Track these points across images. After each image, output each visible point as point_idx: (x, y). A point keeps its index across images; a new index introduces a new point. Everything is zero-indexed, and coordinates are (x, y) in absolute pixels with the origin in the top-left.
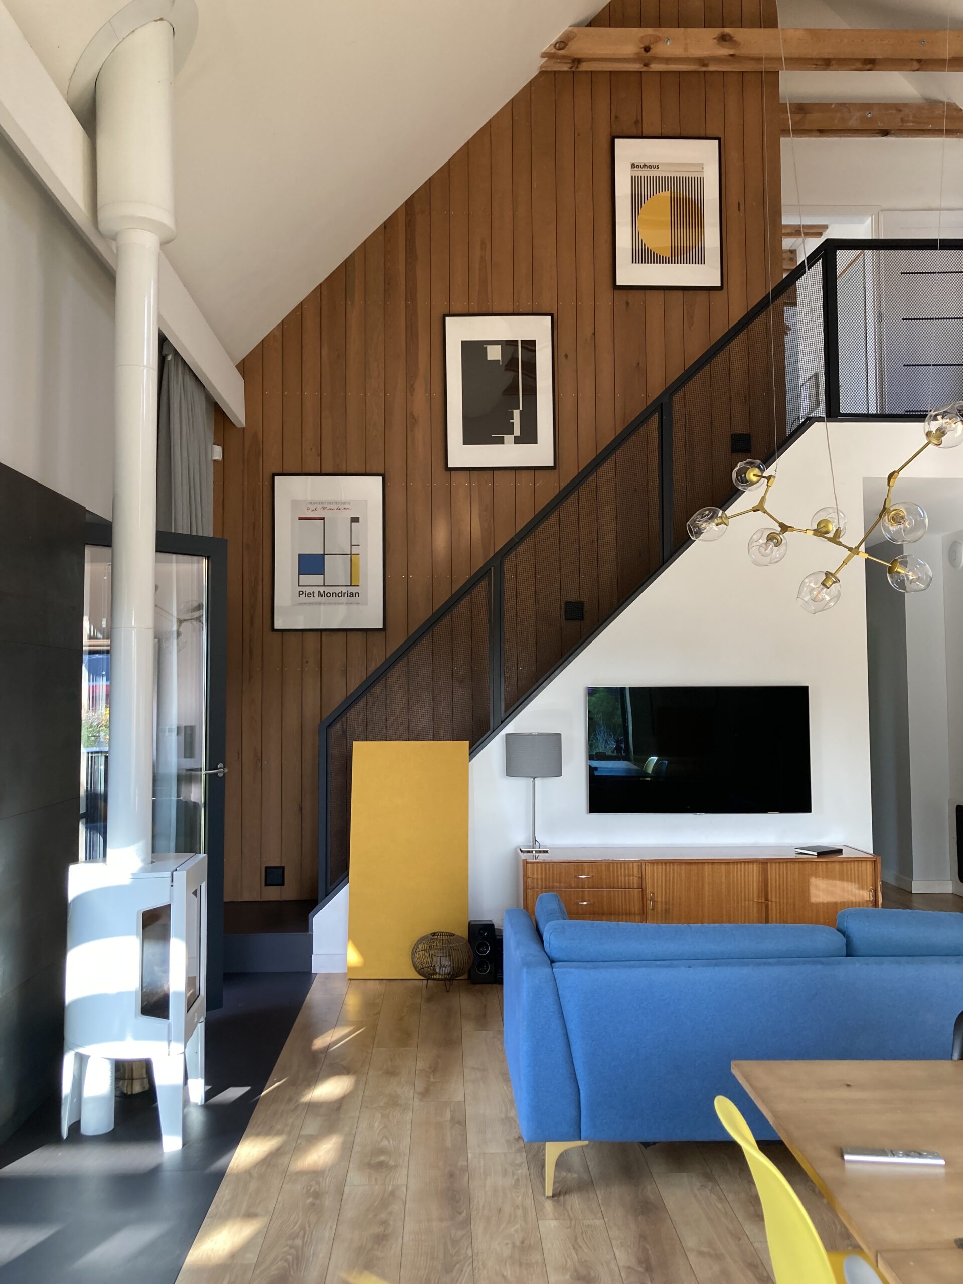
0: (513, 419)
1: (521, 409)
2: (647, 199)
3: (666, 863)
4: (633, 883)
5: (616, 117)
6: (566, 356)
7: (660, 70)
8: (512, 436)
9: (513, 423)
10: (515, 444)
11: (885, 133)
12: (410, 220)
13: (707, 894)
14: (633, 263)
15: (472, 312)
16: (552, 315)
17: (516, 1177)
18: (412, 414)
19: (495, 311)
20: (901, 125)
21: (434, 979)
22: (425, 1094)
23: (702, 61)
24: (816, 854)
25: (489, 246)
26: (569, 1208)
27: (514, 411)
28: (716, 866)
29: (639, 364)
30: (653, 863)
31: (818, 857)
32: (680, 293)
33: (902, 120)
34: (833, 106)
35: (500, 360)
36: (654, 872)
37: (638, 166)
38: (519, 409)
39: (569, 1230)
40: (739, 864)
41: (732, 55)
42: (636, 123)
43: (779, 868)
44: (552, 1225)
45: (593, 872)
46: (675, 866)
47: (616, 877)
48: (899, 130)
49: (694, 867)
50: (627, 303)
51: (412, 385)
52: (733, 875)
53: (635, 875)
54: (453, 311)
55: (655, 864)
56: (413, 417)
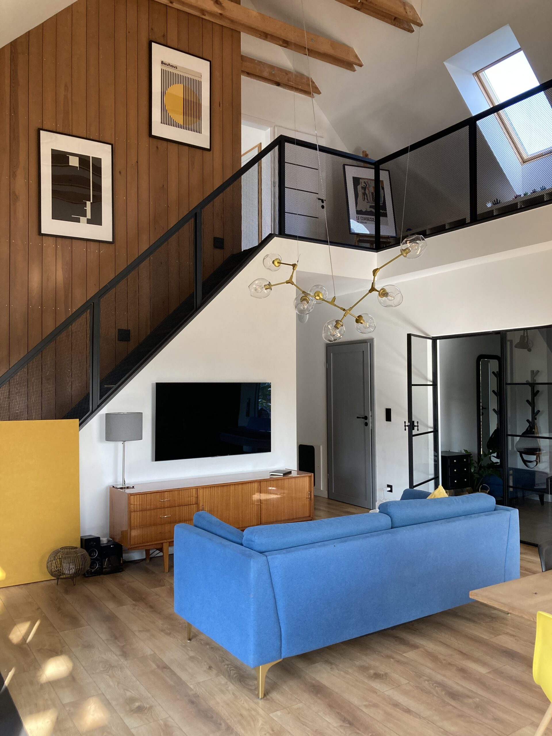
0: (86, 207)
1: (91, 201)
2: (170, 86)
3: (210, 487)
4: (193, 501)
5: (152, 29)
6: (120, 172)
7: (178, 8)
8: (85, 219)
9: (86, 209)
10: (87, 223)
11: (278, 84)
12: (13, 56)
13: (231, 503)
14: (161, 123)
15: (58, 131)
16: (112, 145)
17: (231, 692)
18: (14, 192)
19: (74, 134)
20: (287, 82)
21: (62, 579)
22: (125, 654)
23: (203, 11)
24: (282, 474)
25: (70, 89)
26: (278, 702)
27: (87, 202)
28: (237, 486)
29: (163, 186)
30: (204, 488)
31: (283, 477)
32: (187, 148)
33: (288, 80)
34: (256, 61)
35: (78, 167)
36: (204, 493)
37: (165, 64)
38: (90, 201)
39: (290, 714)
40: (248, 484)
41: (221, 14)
42: (164, 36)
43: (267, 484)
44: (279, 714)
45: (170, 497)
46: (215, 489)
47: (183, 498)
48: (286, 85)
49: (225, 488)
50: (157, 147)
51: (14, 172)
52: (245, 490)
53: (194, 496)
54: (44, 128)
55: (205, 488)
56: (16, 195)
